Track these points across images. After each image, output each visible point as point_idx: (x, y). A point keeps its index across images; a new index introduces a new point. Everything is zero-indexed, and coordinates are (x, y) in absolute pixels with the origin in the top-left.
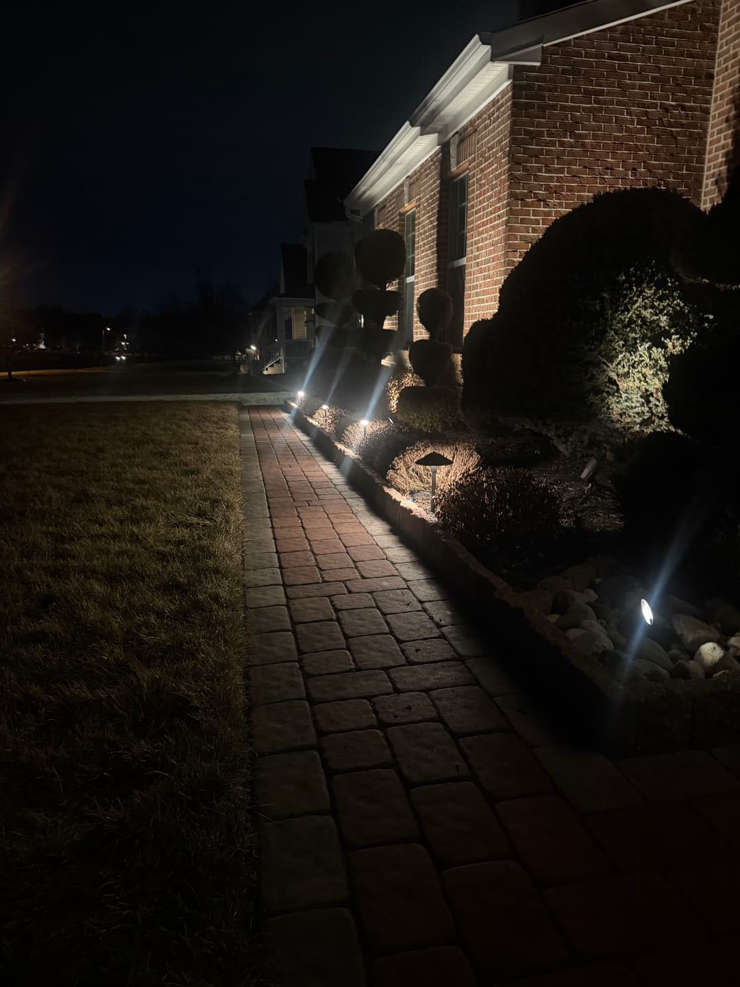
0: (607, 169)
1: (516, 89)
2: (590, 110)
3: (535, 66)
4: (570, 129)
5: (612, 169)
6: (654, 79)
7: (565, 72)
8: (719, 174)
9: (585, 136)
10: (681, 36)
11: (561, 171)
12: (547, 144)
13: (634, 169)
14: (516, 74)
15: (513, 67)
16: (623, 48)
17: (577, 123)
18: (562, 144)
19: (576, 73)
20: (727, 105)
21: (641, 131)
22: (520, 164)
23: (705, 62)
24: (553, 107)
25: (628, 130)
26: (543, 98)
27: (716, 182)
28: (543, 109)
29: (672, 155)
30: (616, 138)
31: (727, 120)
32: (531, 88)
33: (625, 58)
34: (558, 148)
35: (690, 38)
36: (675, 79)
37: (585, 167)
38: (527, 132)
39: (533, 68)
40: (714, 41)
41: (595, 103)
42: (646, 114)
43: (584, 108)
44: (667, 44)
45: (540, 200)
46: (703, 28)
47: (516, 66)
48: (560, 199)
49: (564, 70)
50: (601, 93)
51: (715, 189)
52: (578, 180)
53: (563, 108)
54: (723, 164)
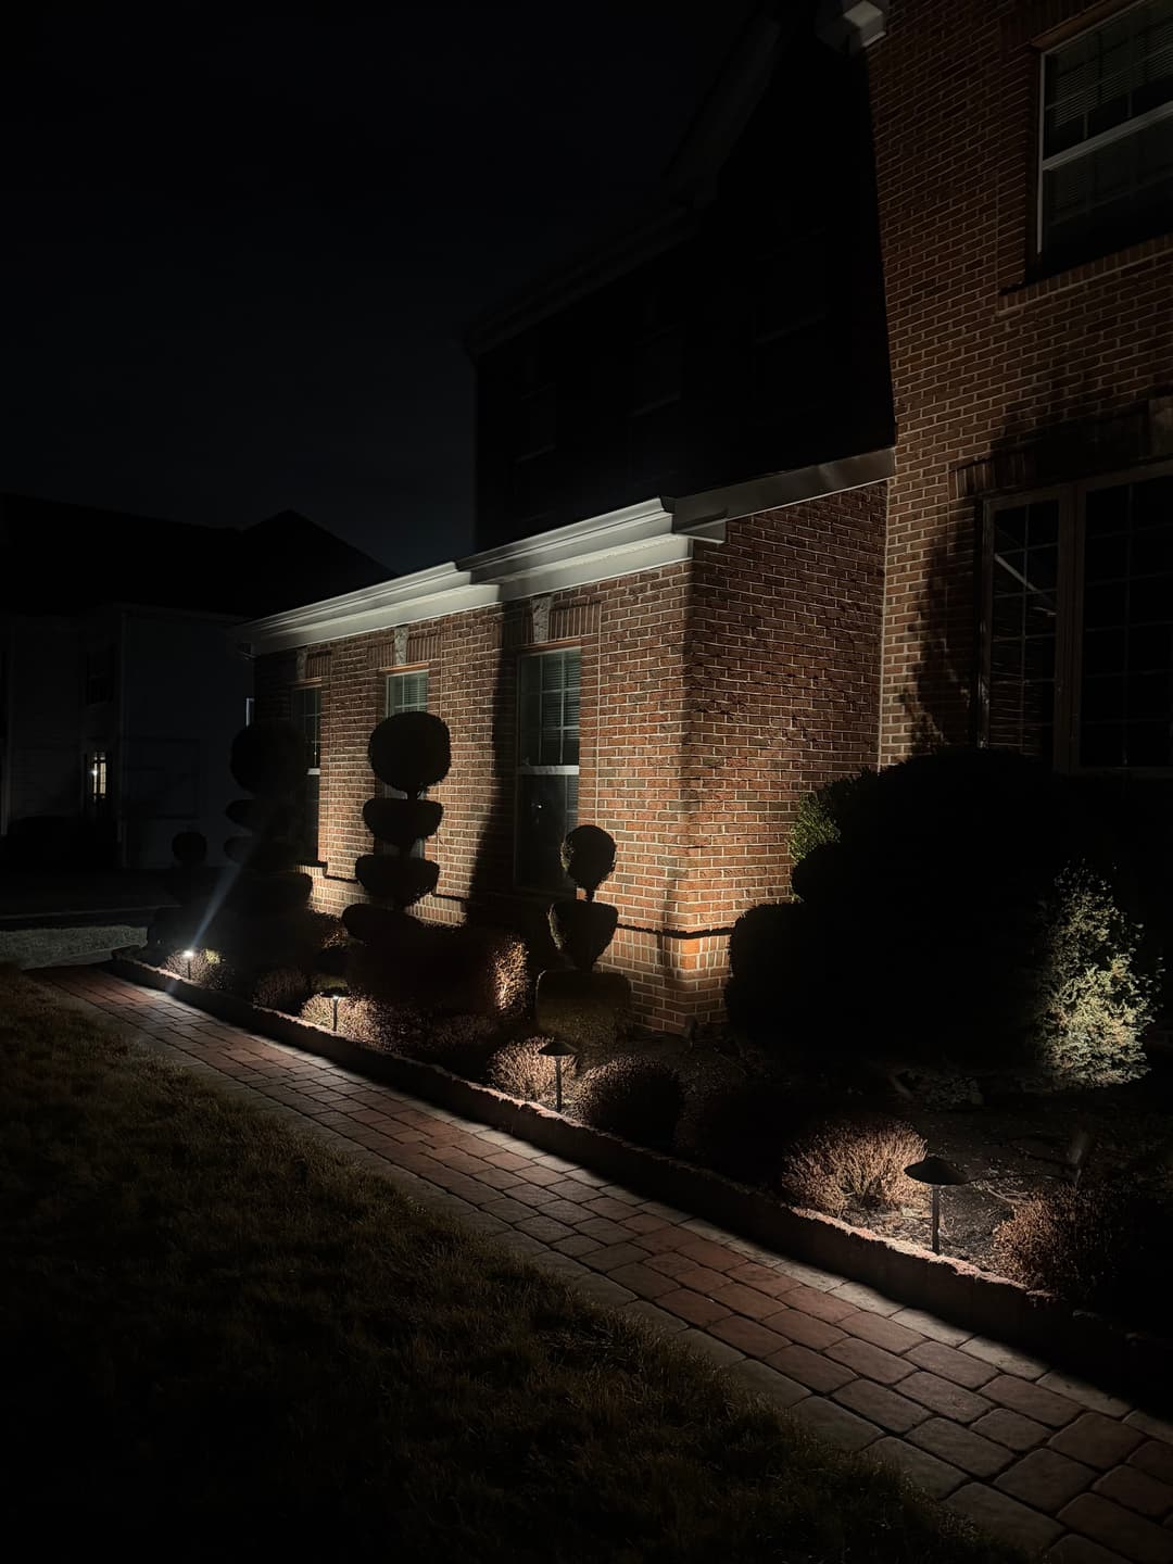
0: (790, 675)
1: (694, 568)
2: (771, 603)
3: (715, 544)
4: (752, 624)
5: (794, 676)
6: (830, 570)
7: (744, 553)
8: (906, 690)
9: (767, 634)
10: (854, 525)
11: (742, 676)
12: (730, 641)
13: (816, 678)
14: (696, 549)
15: (692, 542)
16: (801, 532)
17: (758, 617)
18: (744, 642)
19: (755, 555)
20: (908, 611)
21: (820, 632)
22: (701, 665)
23: (875, 557)
24: (734, 596)
25: (809, 630)
26: (723, 584)
27: (902, 699)
28: (724, 597)
29: (850, 661)
30: (798, 638)
31: (911, 628)
32: (711, 569)
33: (801, 544)
34: (739, 647)
35: (863, 528)
36: (850, 574)
37: (768, 673)
38: (709, 626)
39: (713, 547)
40: (883, 535)
41: (777, 594)
42: (824, 612)
43: (765, 600)
44: (840, 532)
45: (723, 713)
46: (873, 518)
47: (695, 541)
48: (743, 712)
49: (744, 551)
50: (780, 583)
51: (900, 707)
52: (760, 687)
53: (745, 598)
54: (910, 678)
